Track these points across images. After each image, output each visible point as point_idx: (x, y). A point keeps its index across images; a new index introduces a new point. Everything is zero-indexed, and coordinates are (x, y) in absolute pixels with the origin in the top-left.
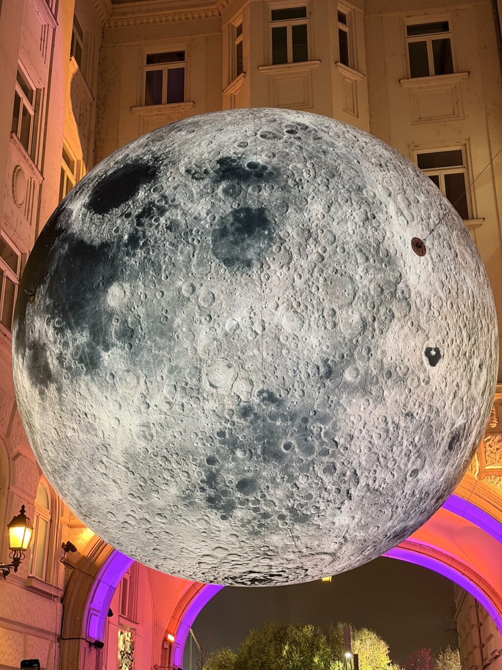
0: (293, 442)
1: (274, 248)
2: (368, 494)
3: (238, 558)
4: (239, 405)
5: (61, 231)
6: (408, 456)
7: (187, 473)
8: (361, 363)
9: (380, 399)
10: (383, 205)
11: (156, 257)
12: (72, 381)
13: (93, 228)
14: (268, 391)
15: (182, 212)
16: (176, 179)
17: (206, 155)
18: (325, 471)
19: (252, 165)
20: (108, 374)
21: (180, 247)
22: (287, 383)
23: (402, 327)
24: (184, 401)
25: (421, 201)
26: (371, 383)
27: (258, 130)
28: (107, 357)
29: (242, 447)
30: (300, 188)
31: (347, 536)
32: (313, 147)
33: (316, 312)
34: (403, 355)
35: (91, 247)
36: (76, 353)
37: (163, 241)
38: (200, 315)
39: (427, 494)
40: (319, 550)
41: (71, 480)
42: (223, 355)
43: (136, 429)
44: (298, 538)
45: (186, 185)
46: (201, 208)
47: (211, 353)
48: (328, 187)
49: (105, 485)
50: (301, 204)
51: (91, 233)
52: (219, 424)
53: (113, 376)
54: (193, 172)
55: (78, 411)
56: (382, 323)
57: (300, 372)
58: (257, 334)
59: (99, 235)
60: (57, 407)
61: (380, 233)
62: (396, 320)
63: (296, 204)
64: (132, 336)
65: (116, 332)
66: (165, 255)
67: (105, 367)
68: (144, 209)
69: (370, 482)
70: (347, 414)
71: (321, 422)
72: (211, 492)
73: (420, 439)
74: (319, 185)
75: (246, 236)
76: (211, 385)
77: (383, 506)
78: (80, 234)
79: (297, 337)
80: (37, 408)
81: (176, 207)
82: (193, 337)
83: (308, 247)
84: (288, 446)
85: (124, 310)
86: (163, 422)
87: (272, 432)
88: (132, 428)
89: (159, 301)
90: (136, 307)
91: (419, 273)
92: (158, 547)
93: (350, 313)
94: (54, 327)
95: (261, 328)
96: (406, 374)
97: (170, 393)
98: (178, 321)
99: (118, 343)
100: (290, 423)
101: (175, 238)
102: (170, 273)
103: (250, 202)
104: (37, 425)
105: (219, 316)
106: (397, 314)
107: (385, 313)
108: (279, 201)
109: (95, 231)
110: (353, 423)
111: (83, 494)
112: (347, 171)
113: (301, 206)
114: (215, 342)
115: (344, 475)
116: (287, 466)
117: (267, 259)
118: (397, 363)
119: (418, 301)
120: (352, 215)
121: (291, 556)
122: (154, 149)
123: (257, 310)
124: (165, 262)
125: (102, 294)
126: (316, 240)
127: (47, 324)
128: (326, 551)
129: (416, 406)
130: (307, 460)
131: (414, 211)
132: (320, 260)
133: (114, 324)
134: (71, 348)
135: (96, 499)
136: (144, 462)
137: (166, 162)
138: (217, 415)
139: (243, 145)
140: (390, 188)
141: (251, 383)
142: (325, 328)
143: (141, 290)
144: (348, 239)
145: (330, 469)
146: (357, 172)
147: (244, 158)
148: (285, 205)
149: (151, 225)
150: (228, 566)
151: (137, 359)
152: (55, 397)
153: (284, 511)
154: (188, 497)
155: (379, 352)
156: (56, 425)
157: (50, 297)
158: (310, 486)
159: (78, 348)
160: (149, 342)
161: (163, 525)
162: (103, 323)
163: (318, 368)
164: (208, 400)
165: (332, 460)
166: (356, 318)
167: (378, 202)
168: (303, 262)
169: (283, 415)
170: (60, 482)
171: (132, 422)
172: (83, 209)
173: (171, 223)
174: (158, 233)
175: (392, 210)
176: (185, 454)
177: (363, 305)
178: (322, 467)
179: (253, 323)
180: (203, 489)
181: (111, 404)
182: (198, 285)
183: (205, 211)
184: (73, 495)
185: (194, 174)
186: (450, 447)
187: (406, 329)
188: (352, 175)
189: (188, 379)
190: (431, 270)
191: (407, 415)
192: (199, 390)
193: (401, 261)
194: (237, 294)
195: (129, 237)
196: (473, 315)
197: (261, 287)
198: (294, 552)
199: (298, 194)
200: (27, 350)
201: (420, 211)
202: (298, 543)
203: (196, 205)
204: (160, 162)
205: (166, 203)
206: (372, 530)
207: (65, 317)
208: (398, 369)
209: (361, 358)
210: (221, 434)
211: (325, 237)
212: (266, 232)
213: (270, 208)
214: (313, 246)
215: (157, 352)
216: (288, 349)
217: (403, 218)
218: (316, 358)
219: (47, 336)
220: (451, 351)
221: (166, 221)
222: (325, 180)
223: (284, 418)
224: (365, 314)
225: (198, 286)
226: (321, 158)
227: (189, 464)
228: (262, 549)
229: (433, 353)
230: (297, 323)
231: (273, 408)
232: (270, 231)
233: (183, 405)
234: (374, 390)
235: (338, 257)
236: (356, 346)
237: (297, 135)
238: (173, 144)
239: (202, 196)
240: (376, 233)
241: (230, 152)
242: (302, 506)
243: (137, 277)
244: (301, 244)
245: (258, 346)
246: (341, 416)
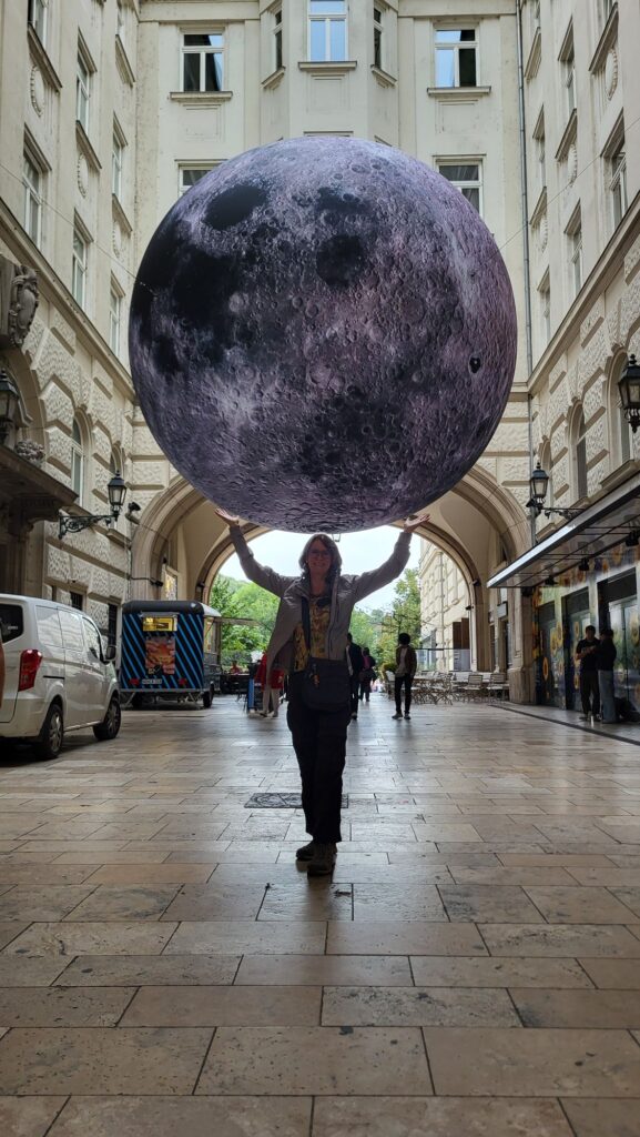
0: (371, 427)
1: (366, 272)
2: (418, 467)
4: (333, 397)
5: (181, 241)
6: (449, 440)
7: (289, 447)
8: (424, 368)
9: (435, 397)
10: (448, 239)
11: (270, 273)
12: (197, 372)
13: (213, 242)
14: (355, 387)
15: (291, 235)
16: (284, 204)
17: (308, 184)
18: (390, 449)
19: (347, 196)
20: (230, 368)
21: (291, 266)
22: (370, 382)
23: (456, 342)
24: (291, 392)
26: (430, 384)
27: (349, 164)
28: (229, 354)
29: (332, 429)
30: (385, 220)
32: (394, 183)
33: (395, 327)
34: (454, 363)
35: (213, 259)
36: (202, 349)
37: (276, 260)
38: (307, 324)
41: (191, 449)
42: (323, 358)
43: (251, 412)
44: (364, 498)
45: (293, 211)
46: (307, 232)
47: (314, 355)
48: (407, 221)
49: (220, 454)
50: (387, 235)
51: (211, 247)
52: (316, 411)
53: (234, 369)
54: (299, 199)
55: (202, 395)
56: (442, 337)
57: (380, 373)
58: (350, 342)
59: (219, 249)
60: (183, 391)
61: (445, 262)
62: (452, 335)
63: (383, 235)
64: (250, 338)
65: (237, 334)
66: (278, 272)
67: (228, 362)
68: (258, 229)
69: (421, 458)
70: (411, 407)
71: (392, 413)
72: (306, 462)
73: (459, 428)
74: (400, 218)
75: (344, 260)
76: (313, 380)
78: (201, 246)
79: (380, 346)
80: (163, 391)
81: (286, 230)
82: (300, 341)
83: (392, 272)
84: (367, 430)
85: (243, 316)
86: (273, 407)
87: (356, 419)
88: (247, 410)
89: (273, 311)
90: (254, 314)
91: (471, 297)
93: (420, 329)
94: (181, 325)
95: (354, 337)
96: (455, 378)
97: (280, 385)
98: (288, 328)
99: (239, 342)
100: (369, 412)
101: (286, 257)
102: (283, 288)
103: (347, 230)
104: (162, 404)
105: (321, 326)
106: (453, 331)
107: (445, 330)
108: (369, 231)
109: (215, 245)
110: (414, 414)
112: (421, 207)
113: (386, 237)
114: (317, 347)
115: (404, 453)
116: (364, 445)
117: (360, 281)
118: (450, 369)
119: (468, 320)
120: (425, 246)
121: (357, 511)
122: (261, 173)
123: (351, 323)
124: (278, 278)
125: (225, 301)
126: (397, 267)
127: (174, 322)
128: (381, 508)
129: (459, 403)
130: (379, 440)
131: (470, 244)
132: (400, 283)
133: (236, 327)
134: (197, 344)
135: (211, 464)
136: (255, 437)
137: (274, 187)
138: (316, 404)
139: (338, 177)
140: (453, 224)
141: (343, 380)
142: (401, 340)
143: (258, 300)
144: (422, 267)
145: (394, 448)
146: (429, 208)
147: (341, 190)
148: (374, 235)
149: (265, 244)
150: (309, 517)
151: (255, 357)
152: (182, 383)
153: (357, 478)
154: (289, 465)
155: (438, 360)
156: (181, 406)
157: (176, 299)
158: (379, 460)
159: (203, 344)
160: (264, 344)
161: (264, 486)
162: (226, 326)
163: (394, 371)
164: (309, 392)
165: (397, 441)
166: (424, 332)
167: (444, 235)
168: (387, 285)
169: (365, 406)
171: (247, 406)
172: (201, 223)
173: (282, 243)
174: (271, 252)
175: (454, 243)
176: (289, 432)
177: (430, 323)
178: (389, 446)
179: (347, 333)
180: (299, 460)
181: (231, 391)
183: (310, 235)
184: (190, 460)
185: (300, 201)
186: (478, 435)
187: (459, 343)
188: (425, 210)
189: (295, 374)
191: (453, 409)
192: (303, 383)
193: (460, 287)
194: (336, 309)
195: (247, 252)
197: (355, 304)
199: (384, 226)
200: (153, 343)
201: (474, 244)
203: (302, 229)
204: (269, 187)
205: (278, 225)
207: (191, 318)
208: (450, 374)
209: (425, 365)
210: (318, 418)
211: (404, 264)
212: (360, 258)
213: (363, 237)
214: (395, 272)
215: (271, 352)
216: (372, 355)
217: (461, 250)
218: (393, 363)
219: (174, 332)
220: (487, 362)
221: (278, 242)
223: (366, 409)
224: (430, 330)
225: (305, 300)
226: (401, 194)
227: (291, 440)
229: (476, 362)
230: (380, 333)
231: (358, 400)
232: (363, 259)
233: (289, 395)
234: (432, 389)
235: (414, 282)
236: (422, 355)
237: (381, 171)
238: (278, 170)
239: (307, 222)
240: (442, 263)
241: (329, 183)
242: (370, 474)
243: (255, 289)
244: (385, 270)
245: (350, 352)
246: (407, 409)
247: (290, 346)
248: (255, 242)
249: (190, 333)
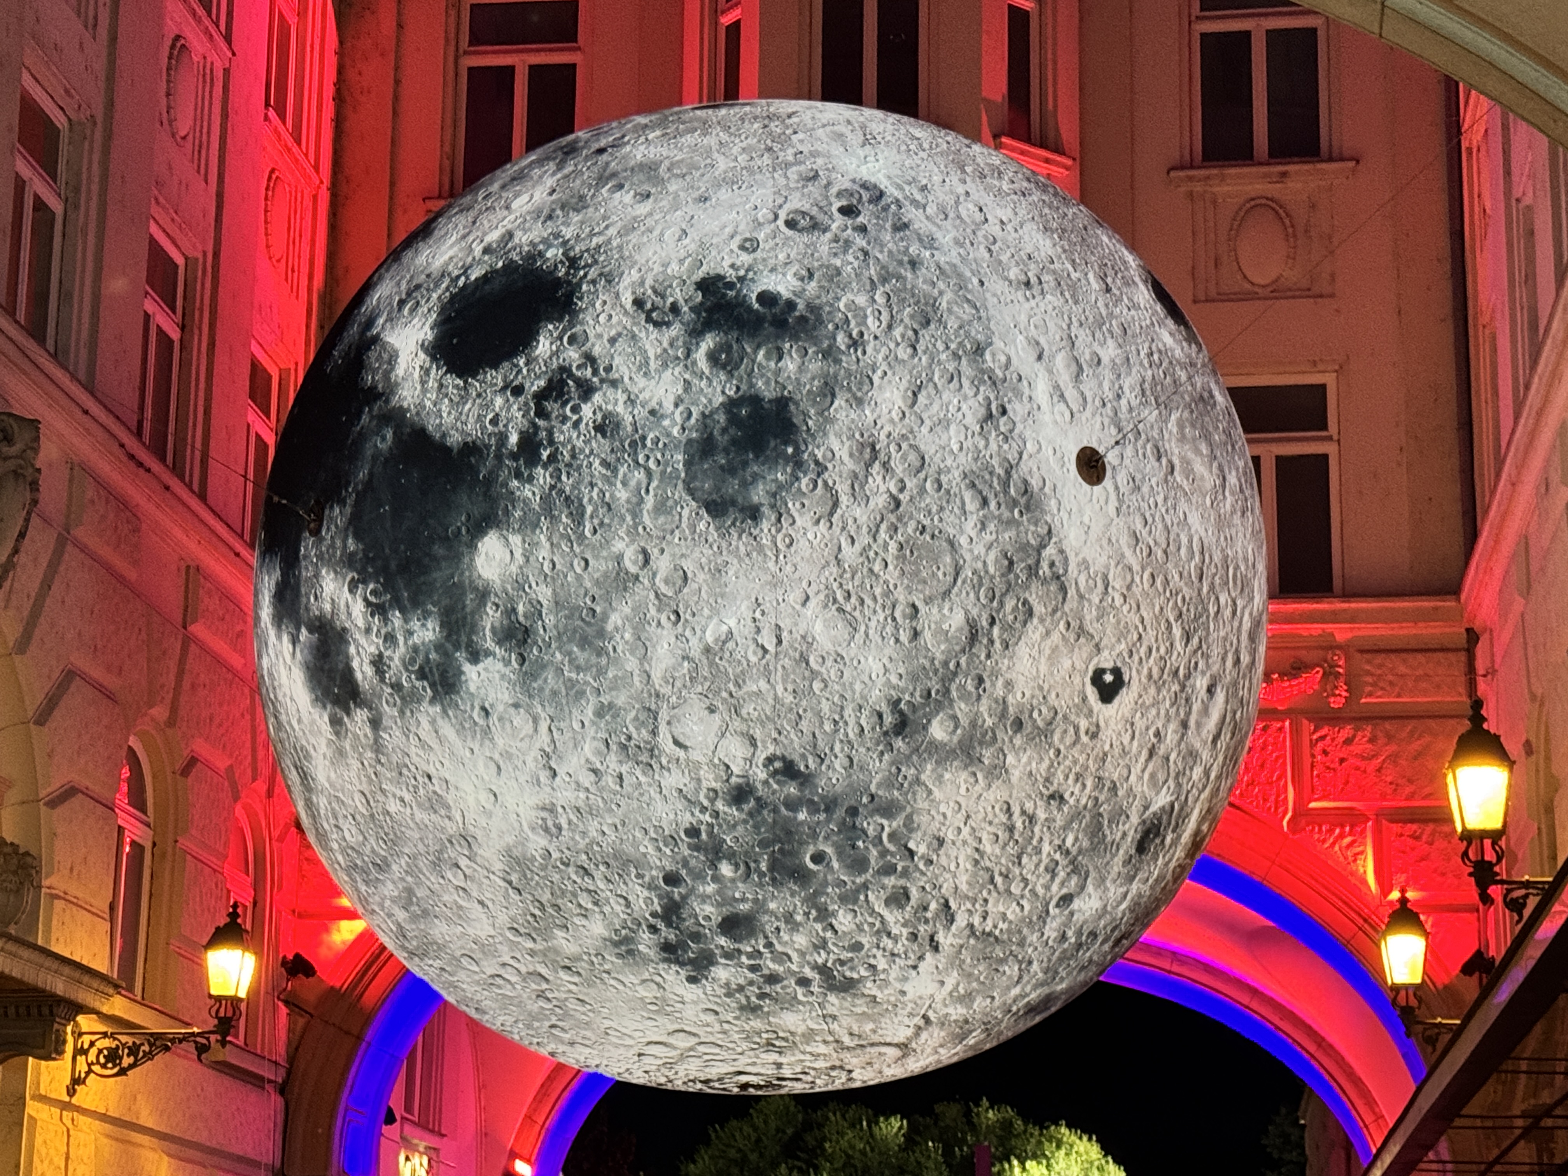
0: (829, 850)
1: (805, 483)
2: (972, 941)
3: (717, 1050)
4: (727, 781)
5: (375, 394)
6: (1052, 871)
7: (625, 899)
8: (963, 706)
9: (998, 771)
10: (1025, 383)
11: (574, 487)
12: (402, 712)
13: (445, 405)
14: (783, 758)
15: (625, 397)
16: (615, 320)
17: (674, 266)
18: (887, 902)
19: (767, 298)
20: (477, 708)
21: (622, 470)
22: (821, 744)
23: (1048, 633)
24: (624, 769)
25: (1105, 360)
26: (981, 743)
27: (780, 207)
28: (474, 676)
29: (731, 856)
30: (859, 353)
31: (931, 1014)
32: (890, 252)
33: (880, 611)
34: (1046, 687)
35: (442, 449)
36: (413, 661)
37: (588, 457)
38: (659, 610)
39: (1093, 935)
40: (876, 1038)
41: (389, 889)
42: (699, 689)
43: (529, 815)
44: (834, 1018)
45: (634, 337)
46: (664, 390)
47: (678, 684)
48: (915, 349)
49: (460, 907)
50: (860, 389)
51: (441, 417)
52: (688, 814)
53: (487, 713)
54: (649, 306)
55: (413, 768)
56: (1008, 628)
57: (846, 723)
58: (765, 651)
59: (459, 424)
60: (369, 754)
61: (1014, 445)
62: (1035, 621)
63: (849, 389)
64: (525, 641)
65: (493, 630)
66: (592, 485)
67: (472, 694)
68: (550, 381)
69: (976, 920)
70: (932, 801)
71: (883, 816)
72: (672, 936)
73: (1076, 839)
74: (898, 344)
75: (751, 456)
76: (677, 743)
77: (1002, 961)
78: (418, 414)
79: (842, 658)
80: (323, 748)
81: (614, 384)
82: (643, 651)
83: (870, 480)
84: (818, 858)
85: (509, 587)
86: (580, 804)
87: (789, 833)
88: (521, 810)
89: (579, 577)
90: (534, 585)
91: (1086, 520)
92: (560, 1023)
93: (946, 611)
94: (365, 599)
95: (775, 640)
96: (1050, 723)
97: (599, 753)
98: (615, 619)
99: (497, 650)
100: (822, 816)
101: (612, 451)
102: (602, 524)
103: (760, 383)
104: (321, 778)
105: (694, 615)
106: (1039, 609)
107: (1015, 609)
108: (816, 383)
109: (449, 413)
110: (944, 815)
111: (414, 918)
112: (955, 309)
113: (859, 394)
114: (686, 664)
115: (926, 909)
116: (816, 894)
117: (790, 505)
118: (1035, 702)
119: (1082, 580)
120: (959, 409)
121: (822, 1049)
122: (568, 233)
123: (767, 607)
124: (590, 500)
125: (465, 550)
126: (886, 466)
127: (350, 591)
128: (888, 1040)
129: (1071, 781)
130: (853, 882)
131: (1088, 386)
132: (892, 506)
133: (491, 612)
134: (402, 649)
135: (440, 930)
136: (542, 874)
137: (593, 273)
138: (686, 798)
139: (749, 245)
140: (1042, 341)
141: (753, 742)
142: (897, 640)
143: (544, 552)
144: (949, 462)
145: (898, 899)
146: (976, 308)
147: (752, 280)
148: (828, 390)
149: (564, 419)
150: (696, 1062)
151: (535, 685)
152: (366, 735)
153: (808, 972)
154: (626, 940)
155: (1000, 683)
156: (365, 787)
157: (357, 537)
158: (860, 928)
159: (415, 649)
160: (558, 655)
161: (573, 987)
162: (468, 610)
163: (880, 716)
164: (669, 770)
165: (902, 882)
166: (956, 621)
167: (1015, 376)
168: (858, 512)
169: (811, 802)
170: (363, 888)
171: (521, 801)
172: (422, 355)
173: (604, 417)
174: (578, 437)
175: (1042, 390)
176: (621, 865)
177: (972, 595)
178: (883, 895)
179: (758, 631)
180: (653, 929)
181: (481, 764)
182: (656, 551)
183: (671, 398)
184: (390, 915)
185: (651, 310)
186: (1141, 847)
187: (1056, 637)
188: (965, 317)
189: (631, 728)
190: (1112, 511)
191: (1052, 797)
192: (652, 750)
193: (1053, 502)
194: (730, 573)
195: (521, 439)
196: (1200, 591)
197: (777, 562)
198: (825, 1042)
199: (854, 367)
200: (304, 630)
201: (1100, 385)
202: (835, 1026)
203: (653, 382)
204: (582, 273)
205: (595, 372)
206: (980, 1004)
207: (388, 586)
208: (1035, 715)
209: (965, 696)
210: (693, 832)
211: (904, 458)
212: (790, 450)
213: (799, 397)
214: (879, 479)
215: (573, 675)
216: (824, 681)
217: (1062, 406)
218: (877, 697)
219: (349, 614)
220: (1145, 671)
221: (594, 413)
222: (910, 333)
223: (813, 808)
224: (975, 612)
225: (654, 552)
226: (905, 279)
227: (630, 884)
228: (764, 1036)
229: (1108, 678)
230: (842, 631)
231: (792, 789)
232: (797, 449)
233: (620, 777)
234: (987, 755)
235: (928, 501)
236: (955, 674)
237: (860, 219)
238: (607, 227)
239: (665, 365)
240: (1006, 447)
241: (723, 262)
242: (842, 963)
243: (536, 525)
244: (855, 476)
245: (767, 673)
246: (922, 804)
247: (616, 661)
248: (541, 413)
249: (386, 620)
